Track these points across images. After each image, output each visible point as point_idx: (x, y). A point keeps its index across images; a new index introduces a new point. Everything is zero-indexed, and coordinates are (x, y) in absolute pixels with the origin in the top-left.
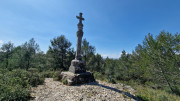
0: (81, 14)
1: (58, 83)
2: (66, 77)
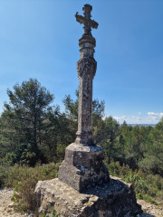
0: (88, 8)
2: (52, 204)
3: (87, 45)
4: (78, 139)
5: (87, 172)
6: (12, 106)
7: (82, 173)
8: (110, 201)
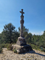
0: (22, 10)
1: (11, 52)
2: (15, 48)
3: (22, 17)
4: (20, 36)
5: (22, 42)
6: (5, 30)
7: (21, 42)
8: (26, 47)
